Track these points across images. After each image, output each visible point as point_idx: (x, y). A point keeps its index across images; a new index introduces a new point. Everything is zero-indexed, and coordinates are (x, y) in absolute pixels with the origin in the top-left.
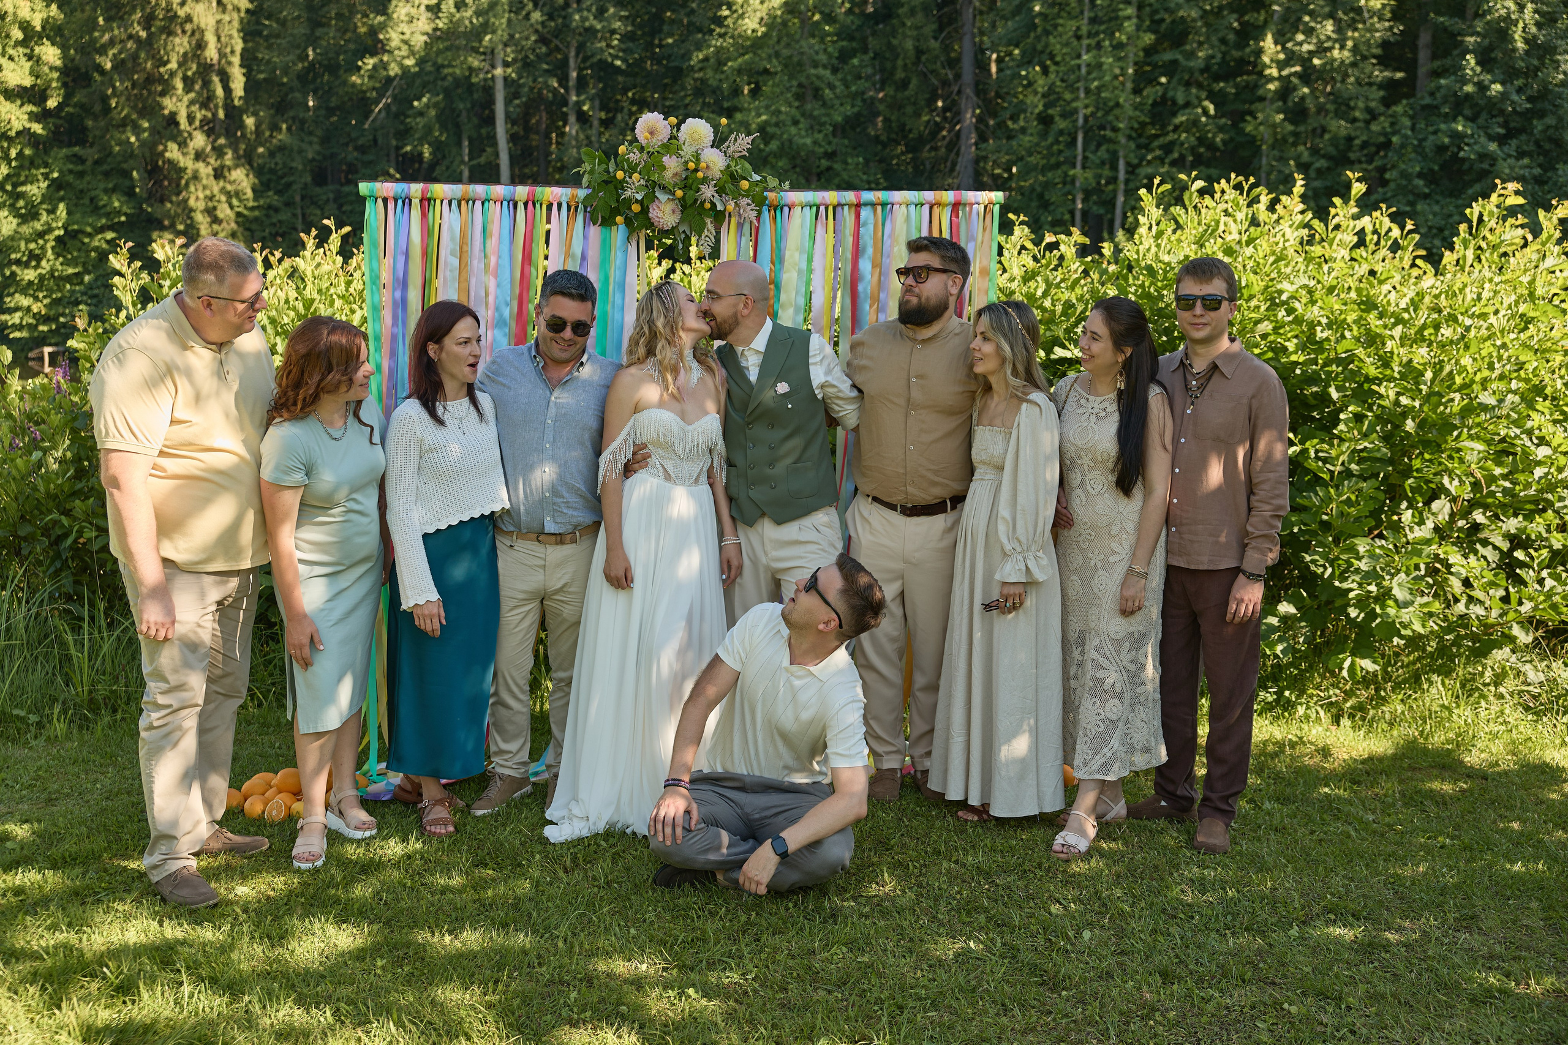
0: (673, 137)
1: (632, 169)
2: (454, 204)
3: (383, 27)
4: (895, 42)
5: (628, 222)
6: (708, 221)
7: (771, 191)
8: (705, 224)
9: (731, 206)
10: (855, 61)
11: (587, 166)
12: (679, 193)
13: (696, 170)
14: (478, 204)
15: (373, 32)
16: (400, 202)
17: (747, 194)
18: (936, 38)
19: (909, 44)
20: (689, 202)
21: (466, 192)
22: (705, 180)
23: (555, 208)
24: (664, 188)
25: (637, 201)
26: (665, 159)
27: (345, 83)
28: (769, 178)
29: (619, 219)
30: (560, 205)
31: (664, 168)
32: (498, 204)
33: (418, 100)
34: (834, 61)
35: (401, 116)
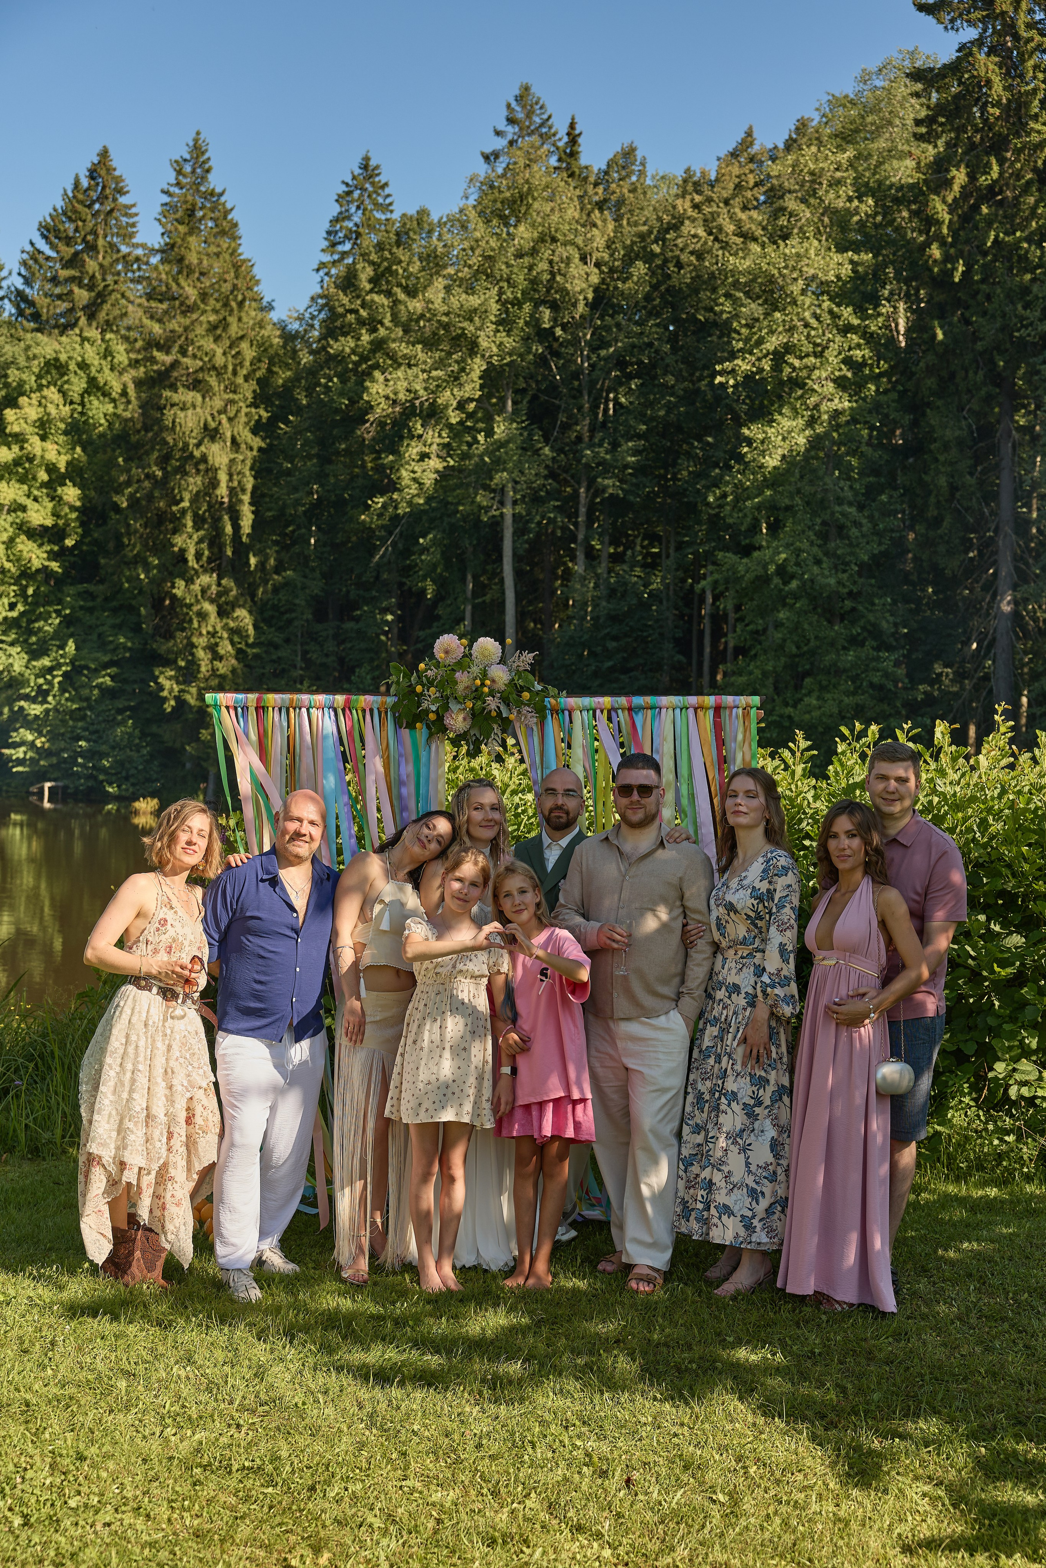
3: (394, 466)
4: (927, 478)
10: (884, 498)
15: (387, 471)
18: (971, 474)
19: (943, 481)
33: (424, 537)
34: (861, 498)
35: (406, 553)
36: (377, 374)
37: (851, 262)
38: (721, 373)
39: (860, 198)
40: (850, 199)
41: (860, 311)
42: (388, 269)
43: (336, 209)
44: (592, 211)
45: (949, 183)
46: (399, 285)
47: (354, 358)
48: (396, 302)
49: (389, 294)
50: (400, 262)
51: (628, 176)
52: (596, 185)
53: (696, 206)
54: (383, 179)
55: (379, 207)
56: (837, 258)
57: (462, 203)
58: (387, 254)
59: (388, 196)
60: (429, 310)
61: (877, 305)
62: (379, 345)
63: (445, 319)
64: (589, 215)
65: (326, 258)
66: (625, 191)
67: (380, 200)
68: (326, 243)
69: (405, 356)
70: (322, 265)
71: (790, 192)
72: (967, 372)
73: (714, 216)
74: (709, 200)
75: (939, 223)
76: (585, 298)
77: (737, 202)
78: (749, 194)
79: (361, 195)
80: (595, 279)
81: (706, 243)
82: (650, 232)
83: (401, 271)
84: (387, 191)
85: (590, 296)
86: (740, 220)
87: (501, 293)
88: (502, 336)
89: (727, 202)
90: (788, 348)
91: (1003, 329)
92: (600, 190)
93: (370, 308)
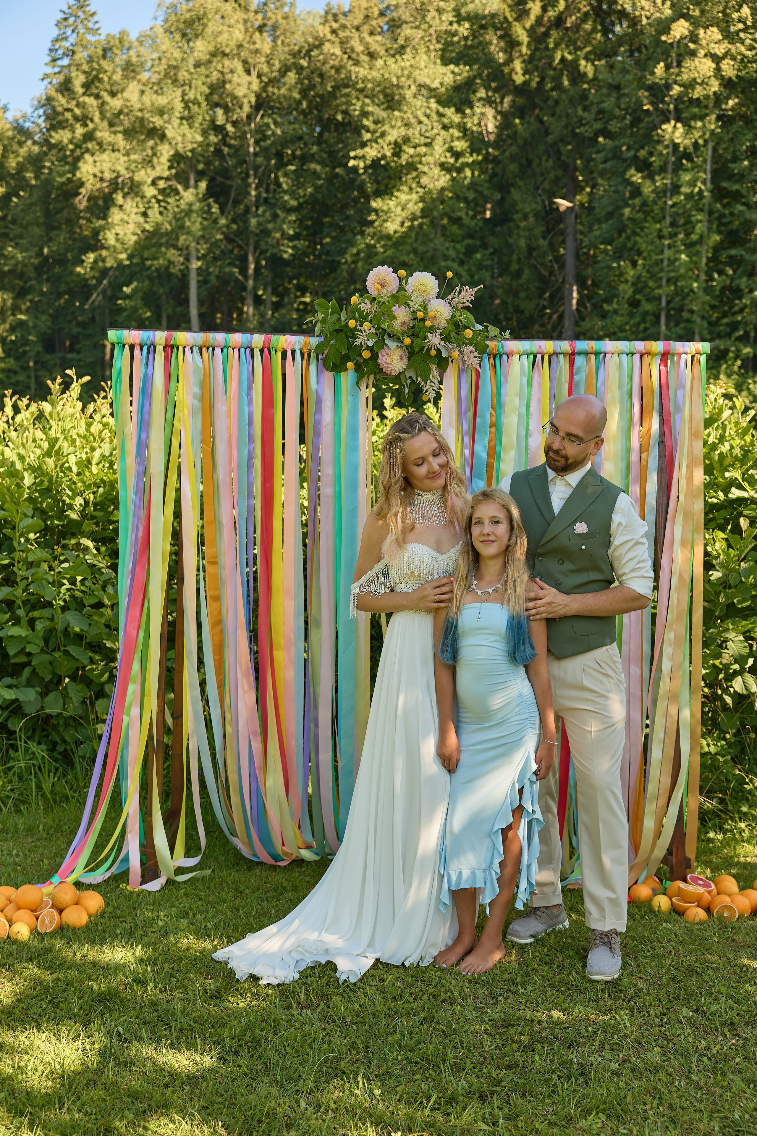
0: (401, 289)
1: (362, 318)
2: (196, 349)
3: (103, 228)
4: (511, 241)
5: (358, 368)
6: (434, 367)
7: (492, 339)
8: (430, 370)
9: (455, 354)
10: (478, 256)
11: (320, 316)
12: (407, 341)
13: (423, 320)
14: (218, 351)
15: (96, 233)
16: (145, 349)
17: (470, 342)
18: (544, 238)
19: (522, 243)
20: (417, 349)
21: (207, 340)
22: (431, 329)
23: (289, 355)
24: (392, 336)
25: (368, 348)
26: (394, 308)
27: (72, 273)
28: (491, 327)
29: (350, 365)
30: (293, 352)
31: (394, 317)
32: (236, 351)
33: (127, 286)
34: (461, 256)
35: (113, 298)
36: (87, 156)
37: (453, 72)
38: (355, 158)
39: (459, 23)
40: (451, 23)
41: (459, 110)
42: (96, 77)
43: (55, 32)
44: (253, 33)
45: (526, 13)
46: (106, 90)
47: (71, 147)
48: (103, 103)
49: (97, 97)
50: (106, 71)
51: (282, 6)
52: (256, 12)
53: (334, 32)
54: (91, 9)
55: (89, 30)
56: (442, 69)
57: (152, 23)
58: (95, 65)
59: (97, 22)
60: (127, 106)
61: (471, 107)
62: (89, 137)
63: (140, 114)
64: (251, 37)
65: (49, 70)
66: (279, 18)
67: (90, 25)
68: (48, 59)
69: (109, 144)
70: (46, 76)
71: (406, 22)
72: (540, 159)
73: (348, 39)
74: (344, 27)
75: (519, 44)
76: (250, 102)
77: (366, 28)
78: (374, 23)
79: (75, 21)
80: (256, 86)
81: (341, 60)
82: (300, 52)
83: (106, 79)
84: (96, 18)
85: (253, 100)
86: (368, 43)
87: (184, 94)
88: (185, 128)
89: (358, 29)
90: (406, 140)
91: (566, 127)
92: (260, 16)
93: (83, 107)
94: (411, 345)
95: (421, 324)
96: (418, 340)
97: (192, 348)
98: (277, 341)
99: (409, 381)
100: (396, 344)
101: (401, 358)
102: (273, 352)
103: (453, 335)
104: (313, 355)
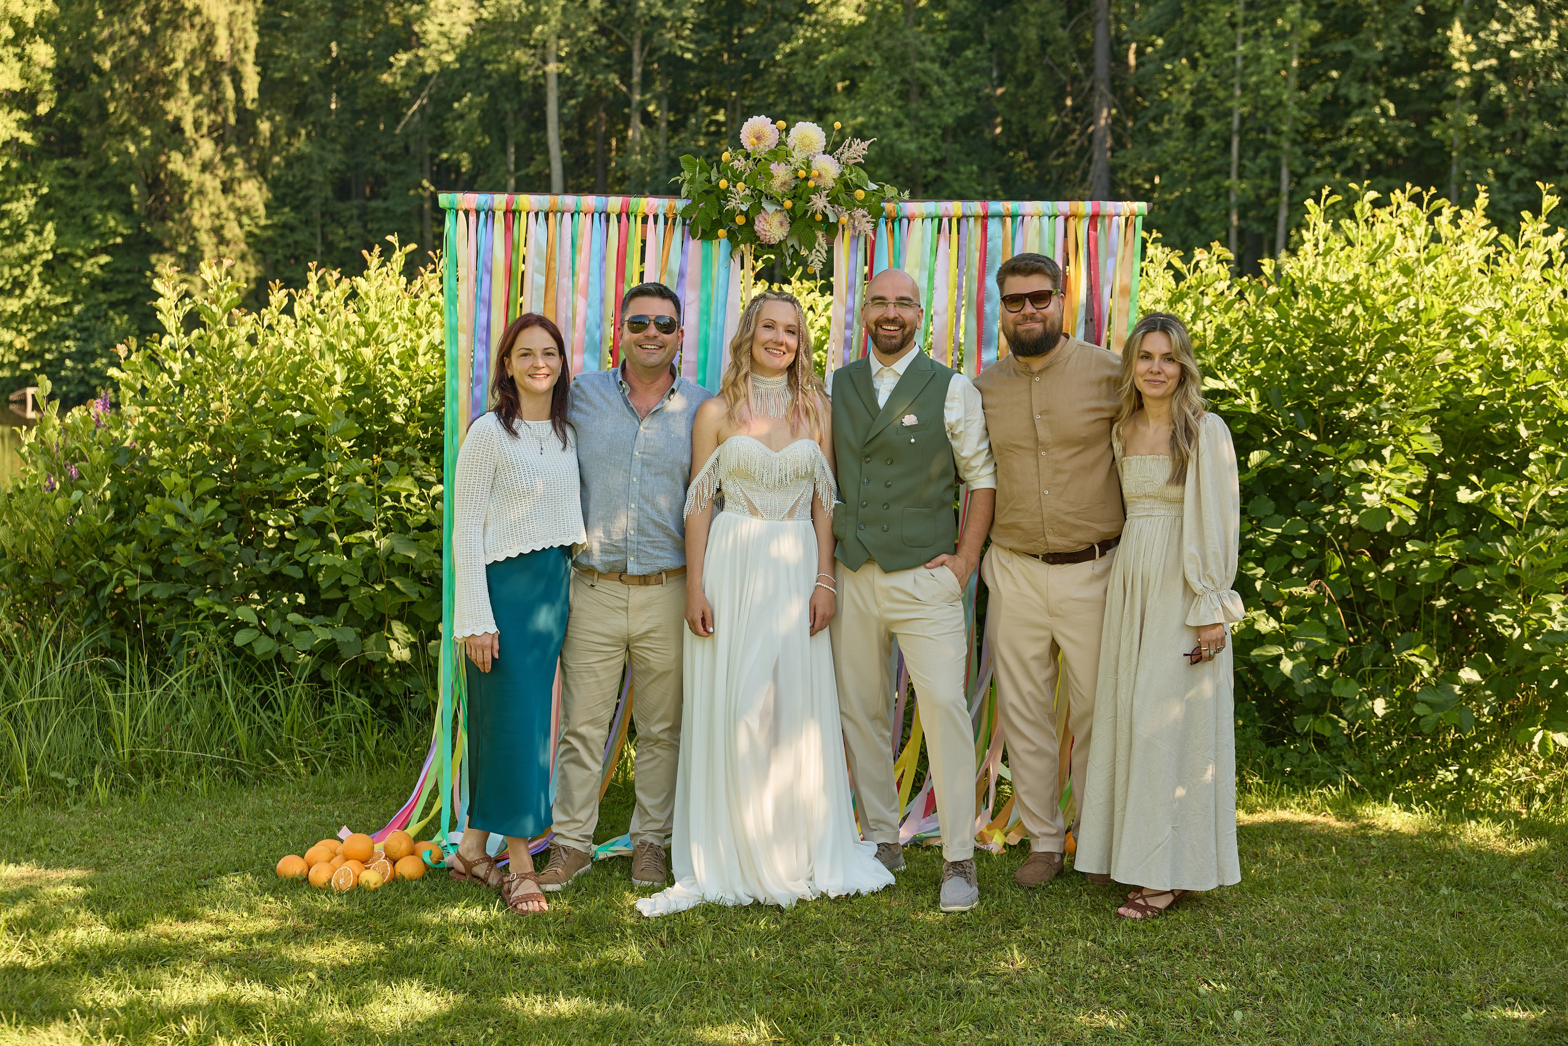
0: (781, 143)
1: (736, 178)
2: (541, 216)
3: (419, 17)
4: (1016, 31)
5: (731, 236)
6: (819, 234)
7: (889, 201)
8: (816, 237)
9: (844, 219)
10: (969, 53)
11: (686, 175)
12: (788, 204)
13: (807, 179)
14: (567, 216)
15: (408, 23)
16: (482, 215)
17: (863, 204)
18: (1064, 27)
19: (1032, 34)
20: (799, 214)
21: (554, 204)
22: (816, 190)
23: (651, 220)
24: (771, 198)
25: (742, 212)
26: (773, 166)
27: (374, 82)
28: (887, 187)
29: (722, 232)
30: (656, 217)
31: (772, 177)
32: (589, 216)
33: (459, 100)
34: (944, 54)
94: (793, 209)
95: (803, 184)
96: (801, 203)
97: (537, 214)
98: (637, 204)
99: (791, 251)
100: (774, 208)
101: (781, 224)
102: (632, 218)
103: (842, 196)
104: (679, 219)
